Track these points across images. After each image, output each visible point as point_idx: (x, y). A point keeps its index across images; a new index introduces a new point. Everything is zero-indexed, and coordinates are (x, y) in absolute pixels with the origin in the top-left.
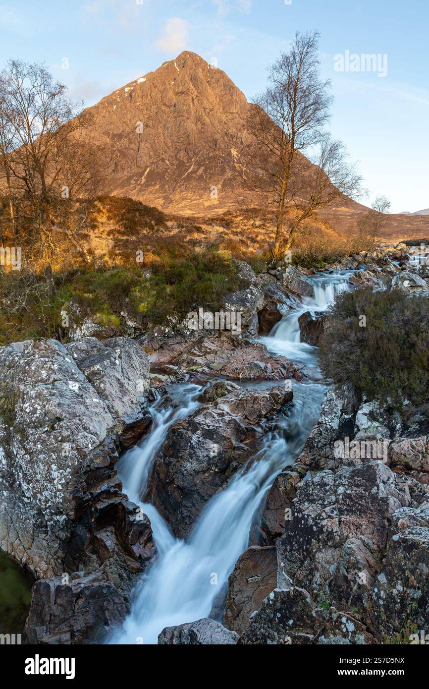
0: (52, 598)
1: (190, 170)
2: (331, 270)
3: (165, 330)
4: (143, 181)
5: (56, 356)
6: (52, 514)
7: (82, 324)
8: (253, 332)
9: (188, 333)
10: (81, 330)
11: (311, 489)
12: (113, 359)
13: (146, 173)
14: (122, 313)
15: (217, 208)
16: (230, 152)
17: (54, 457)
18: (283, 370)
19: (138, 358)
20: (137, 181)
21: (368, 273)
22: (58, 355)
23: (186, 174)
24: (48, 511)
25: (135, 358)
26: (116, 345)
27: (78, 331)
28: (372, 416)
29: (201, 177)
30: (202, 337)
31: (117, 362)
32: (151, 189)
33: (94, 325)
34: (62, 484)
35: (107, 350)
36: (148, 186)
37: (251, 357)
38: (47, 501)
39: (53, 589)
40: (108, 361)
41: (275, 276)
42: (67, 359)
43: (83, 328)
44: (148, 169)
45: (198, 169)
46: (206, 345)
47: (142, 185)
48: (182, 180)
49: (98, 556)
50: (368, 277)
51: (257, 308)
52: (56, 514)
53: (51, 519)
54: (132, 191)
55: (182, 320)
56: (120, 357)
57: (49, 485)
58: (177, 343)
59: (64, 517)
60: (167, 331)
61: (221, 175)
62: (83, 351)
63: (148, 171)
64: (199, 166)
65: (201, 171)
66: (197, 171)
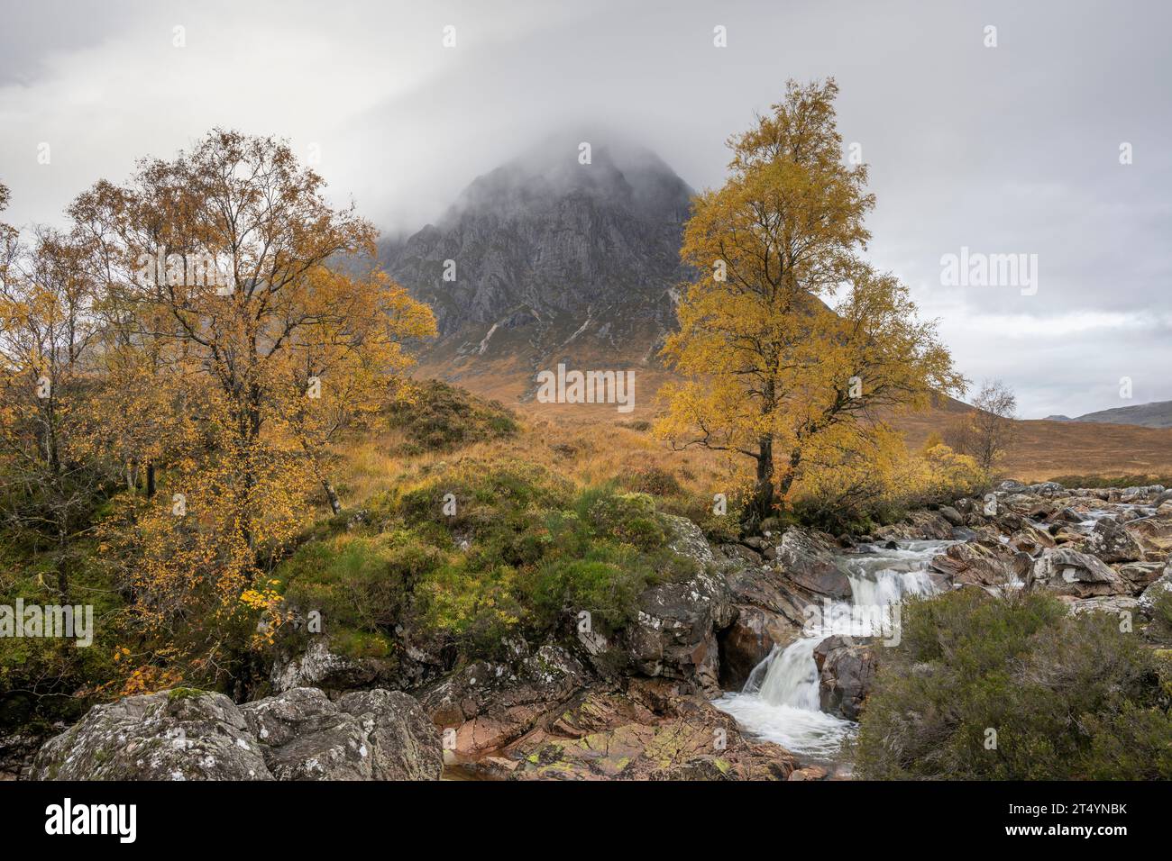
1: (583, 328)
2: (890, 538)
3: (494, 672)
4: (483, 348)
5: (214, 735)
7: (302, 653)
8: (705, 680)
9: (549, 679)
10: (298, 666)
12: (353, 744)
13: (489, 334)
14: (398, 630)
16: (667, 297)
19: (416, 743)
20: (472, 347)
21: (977, 548)
22: (221, 731)
23: (574, 336)
25: (408, 742)
26: (365, 708)
27: (291, 670)
29: (604, 342)
30: (583, 689)
31: (363, 751)
32: (498, 363)
33: (328, 656)
35: (343, 720)
36: (494, 357)
37: (694, 744)
40: (341, 748)
41: (758, 549)
42: (241, 743)
43: (304, 661)
44: (495, 327)
45: (599, 326)
46: (591, 709)
47: (480, 357)
48: (564, 348)
50: (976, 557)
51: (715, 625)
54: (459, 366)
55: (537, 649)
56: (372, 740)
58: (522, 703)
60: (499, 673)
61: (646, 339)
62: (285, 720)
63: (493, 330)
64: (602, 321)
65: (605, 330)
66: (597, 332)
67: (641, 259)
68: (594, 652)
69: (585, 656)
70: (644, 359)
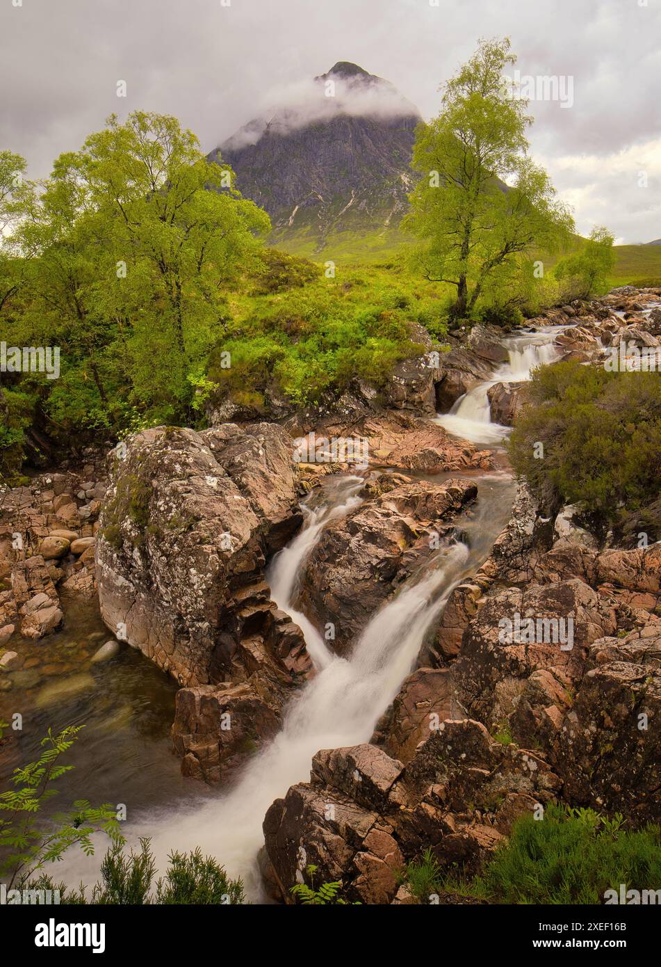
0: (197, 708)
1: (350, 204)
2: (533, 326)
3: (318, 410)
4: (292, 222)
5: (191, 448)
6: (193, 620)
7: (220, 405)
8: (428, 409)
9: (347, 412)
10: (219, 412)
11: (493, 610)
12: (256, 449)
13: (294, 212)
14: (266, 391)
15: (383, 249)
16: (400, 180)
17: (193, 560)
18: (465, 458)
19: (285, 447)
20: (284, 222)
21: (582, 330)
22: (193, 446)
23: (345, 210)
24: (189, 616)
25: (281, 447)
26: (259, 432)
27: (216, 413)
28: (576, 521)
29: (363, 212)
30: (365, 417)
31: (261, 452)
32: (301, 231)
33: (233, 406)
34: (202, 590)
35: (249, 438)
36: (298, 227)
37: (424, 442)
38: (187, 606)
39: (197, 699)
40: (250, 451)
41: (457, 337)
42: (203, 451)
43: (221, 409)
44: (297, 207)
45: (360, 202)
46: (369, 426)
47: (290, 228)
48: (338, 218)
49: (246, 666)
50: (581, 335)
51: (434, 380)
52: (198, 621)
53: (193, 626)
54: (278, 234)
55: (340, 397)
56: (264, 446)
57: (189, 590)
58: (333, 425)
59: (207, 624)
60: (321, 411)
61: (388, 208)
62: (221, 439)
63: (296, 210)
64: (361, 199)
65: (363, 204)
66: (358, 206)
67: (384, 156)
68: (369, 398)
69: (365, 400)
70: (387, 221)
